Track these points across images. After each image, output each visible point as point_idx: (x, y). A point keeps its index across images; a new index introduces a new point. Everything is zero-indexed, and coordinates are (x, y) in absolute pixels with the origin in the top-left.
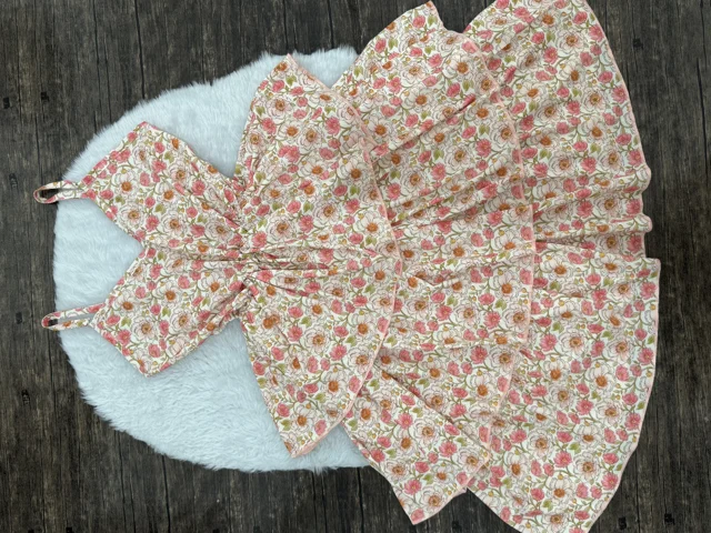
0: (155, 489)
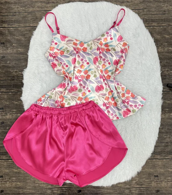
0: (19, 23)
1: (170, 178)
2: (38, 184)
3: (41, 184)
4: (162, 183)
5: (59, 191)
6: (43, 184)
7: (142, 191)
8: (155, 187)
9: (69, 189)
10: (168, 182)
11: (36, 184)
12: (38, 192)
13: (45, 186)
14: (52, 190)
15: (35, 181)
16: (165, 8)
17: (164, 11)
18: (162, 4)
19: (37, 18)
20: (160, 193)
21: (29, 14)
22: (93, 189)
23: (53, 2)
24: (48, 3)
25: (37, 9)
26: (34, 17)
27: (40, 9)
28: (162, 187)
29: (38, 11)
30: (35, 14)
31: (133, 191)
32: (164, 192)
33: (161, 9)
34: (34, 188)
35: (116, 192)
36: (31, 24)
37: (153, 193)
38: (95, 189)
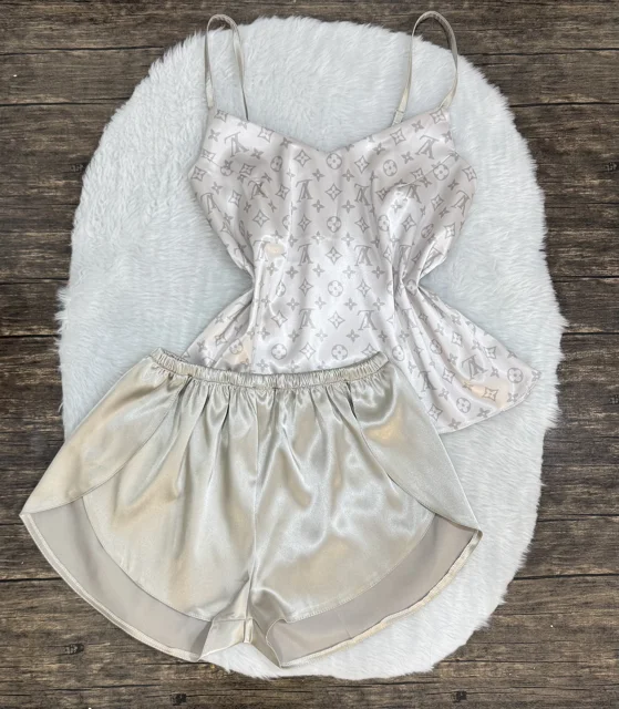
1: (502, 649)
2: (29, 675)
3: (42, 672)
4: (475, 667)
5: (106, 698)
6: (49, 672)
7: (404, 697)
8: (452, 683)
9: (143, 693)
10: (498, 664)
11: (24, 673)
12: (30, 702)
13: (56, 682)
14: (82, 697)
15: (19, 662)
16: (489, 44)
17: (486, 54)
18: (476, 28)
19: (32, 76)
20: (470, 703)
21: (5, 60)
22: (229, 692)
23: (92, 20)
24: (76, 22)
25: (35, 44)
26: (23, 73)
27: (45, 44)
28: (476, 682)
29: (39, 51)
30: (28, 61)
31: (373, 698)
32: (483, 698)
33: (474, 49)
34: (14, 688)
35: (311, 702)
36: (12, 97)
37: (446, 704)
38: (234, 692)
